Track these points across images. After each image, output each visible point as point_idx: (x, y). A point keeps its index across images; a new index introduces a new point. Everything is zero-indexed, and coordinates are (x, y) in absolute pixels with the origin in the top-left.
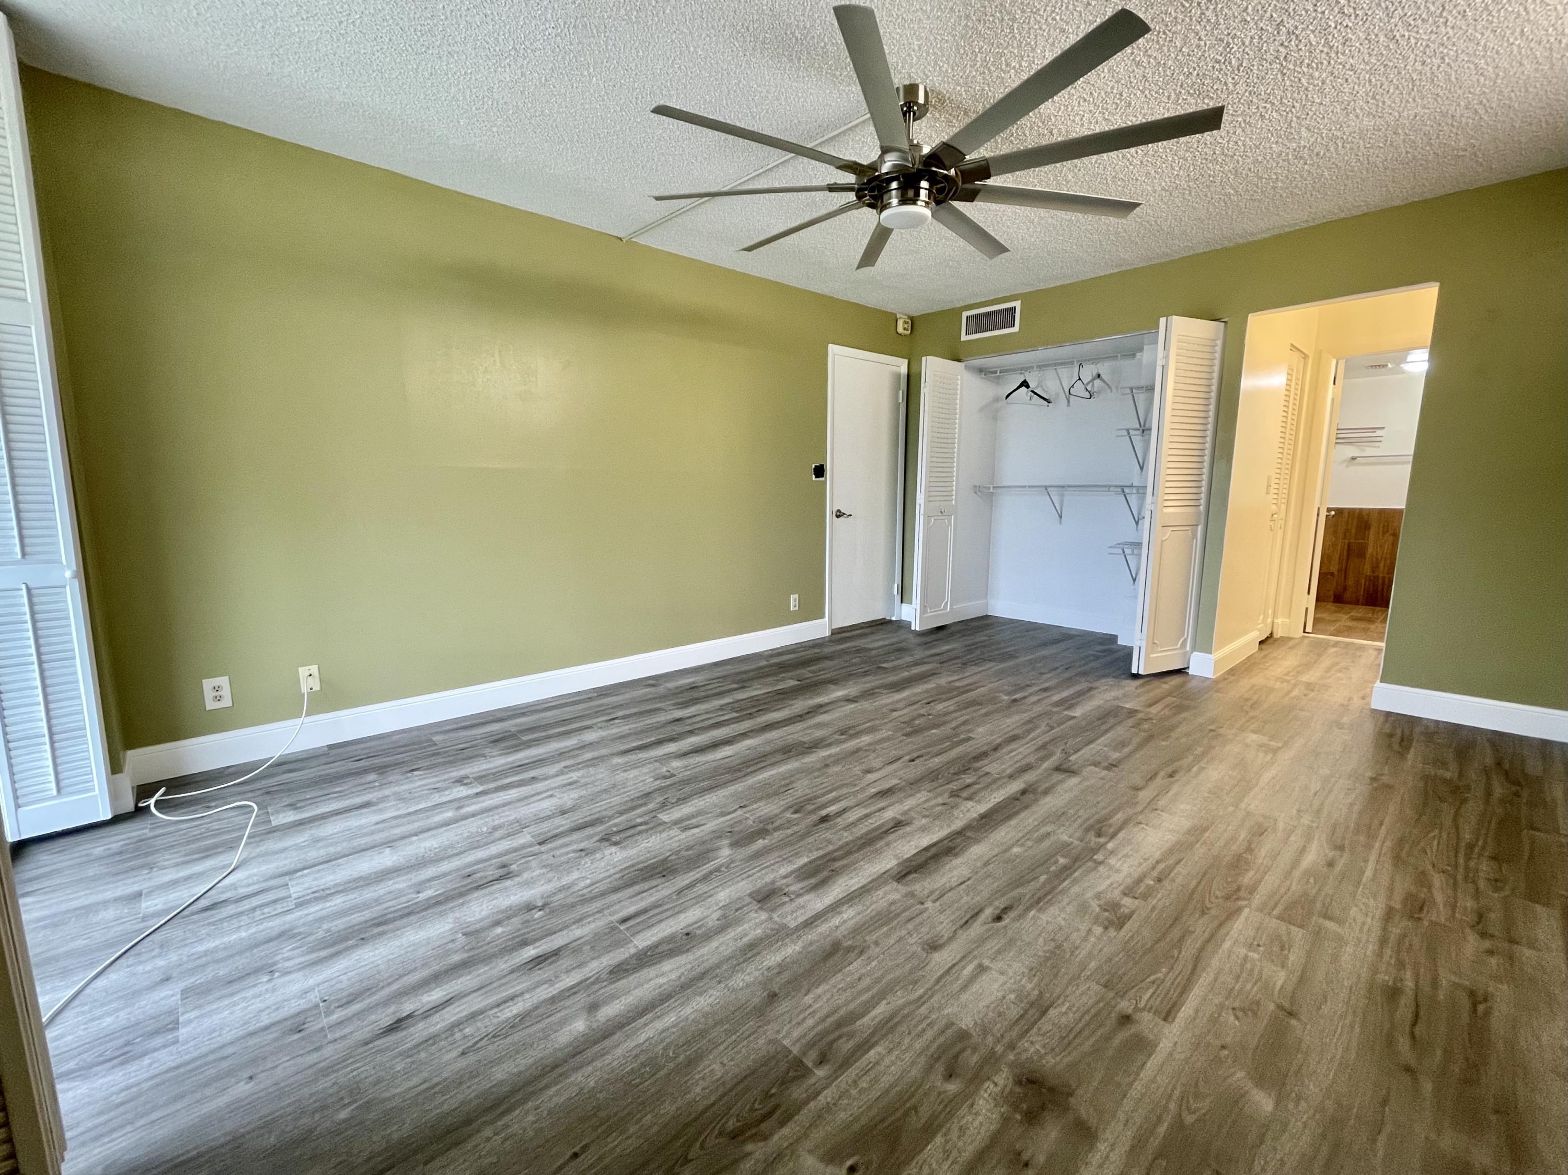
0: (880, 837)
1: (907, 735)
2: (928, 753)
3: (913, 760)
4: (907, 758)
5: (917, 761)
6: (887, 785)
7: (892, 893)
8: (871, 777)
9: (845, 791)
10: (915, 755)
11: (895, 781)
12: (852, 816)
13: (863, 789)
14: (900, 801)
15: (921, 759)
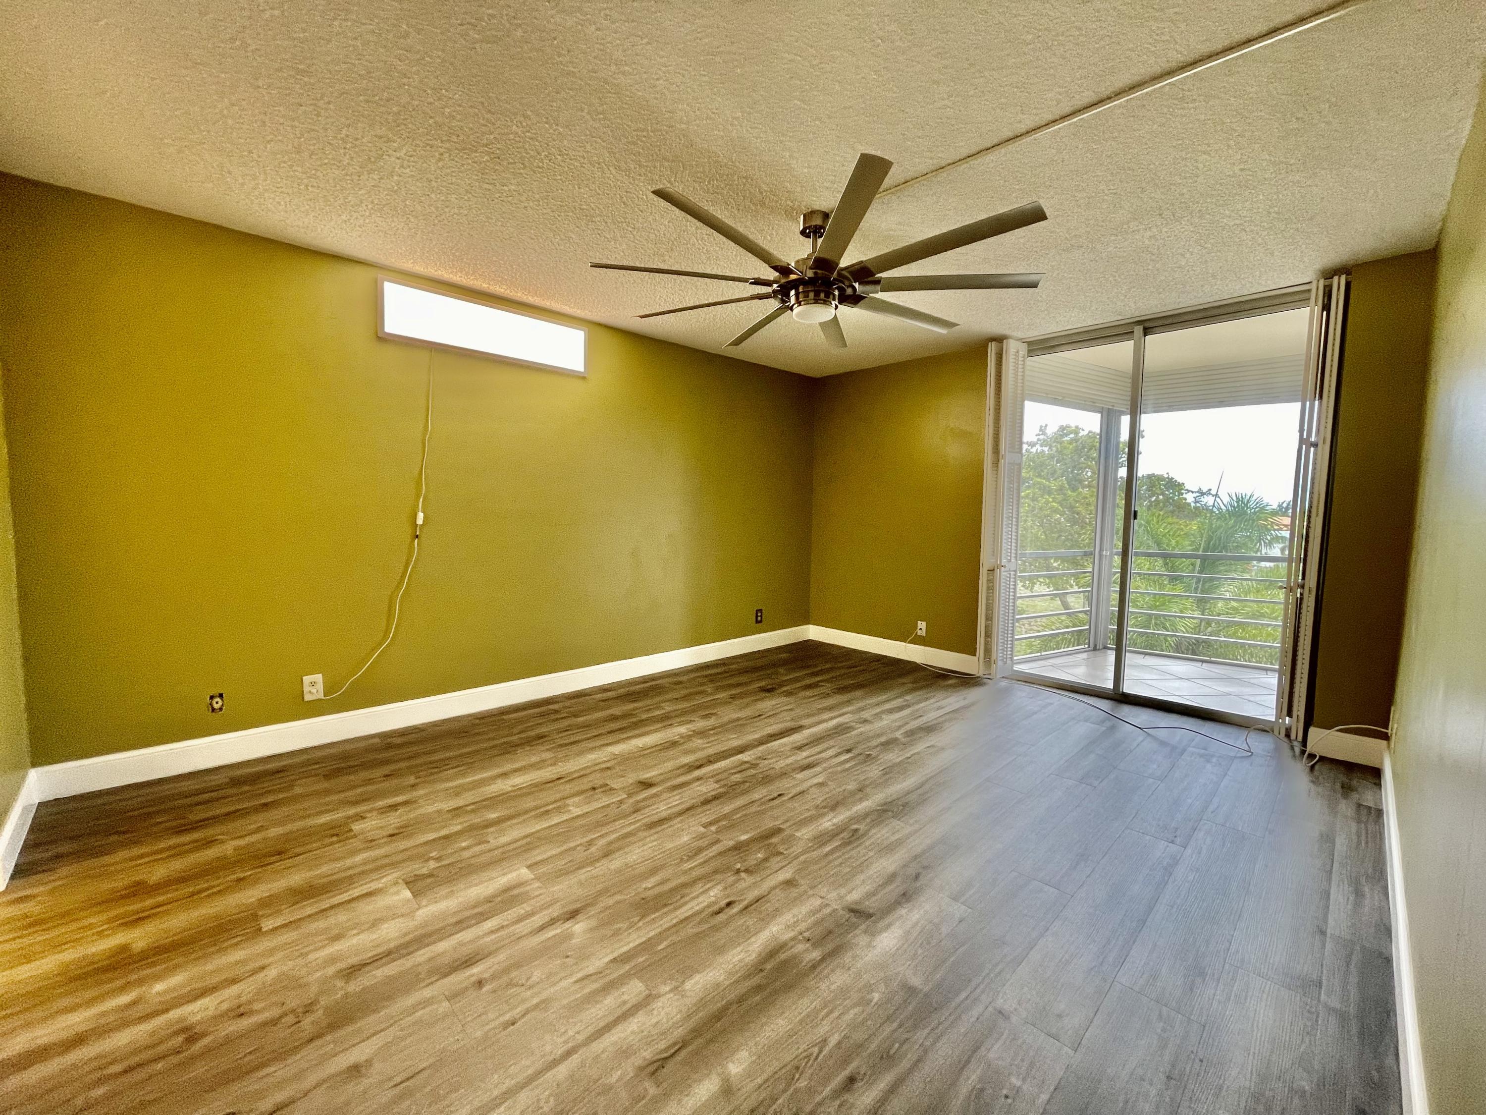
0: (811, 742)
1: (778, 831)
2: (762, 804)
3: (780, 795)
4: (785, 798)
5: (776, 795)
6: (807, 773)
7: (805, 722)
8: (820, 779)
9: (839, 769)
10: (776, 802)
11: (800, 776)
12: (830, 753)
13: (825, 770)
14: (796, 761)
15: (772, 797)
